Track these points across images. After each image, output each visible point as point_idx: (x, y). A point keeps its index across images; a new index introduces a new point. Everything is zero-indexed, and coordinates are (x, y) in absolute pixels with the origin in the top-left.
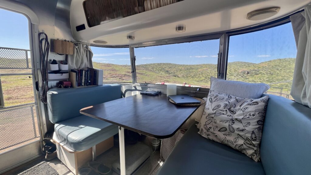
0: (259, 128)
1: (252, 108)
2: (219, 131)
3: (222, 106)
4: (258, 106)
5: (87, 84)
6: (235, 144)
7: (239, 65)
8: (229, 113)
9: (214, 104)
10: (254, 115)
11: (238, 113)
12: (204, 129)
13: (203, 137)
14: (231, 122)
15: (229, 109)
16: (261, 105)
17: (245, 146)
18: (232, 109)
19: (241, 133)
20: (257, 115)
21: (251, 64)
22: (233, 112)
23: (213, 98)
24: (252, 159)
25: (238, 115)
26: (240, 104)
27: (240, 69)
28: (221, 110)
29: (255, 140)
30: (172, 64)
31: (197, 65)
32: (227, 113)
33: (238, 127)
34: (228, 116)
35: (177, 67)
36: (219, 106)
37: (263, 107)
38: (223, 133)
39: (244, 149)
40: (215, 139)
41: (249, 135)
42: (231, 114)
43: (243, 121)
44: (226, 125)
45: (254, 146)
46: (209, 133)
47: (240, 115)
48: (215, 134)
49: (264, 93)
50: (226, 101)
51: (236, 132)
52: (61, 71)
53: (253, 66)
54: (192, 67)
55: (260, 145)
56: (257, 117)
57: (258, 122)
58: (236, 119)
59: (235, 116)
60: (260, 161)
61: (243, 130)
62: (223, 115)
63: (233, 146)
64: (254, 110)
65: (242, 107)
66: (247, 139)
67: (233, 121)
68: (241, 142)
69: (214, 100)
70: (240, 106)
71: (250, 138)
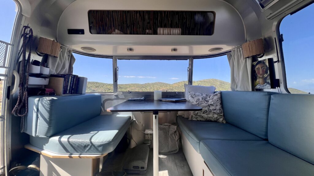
0: (221, 107)
1: (216, 98)
2: (203, 113)
3: (201, 99)
4: (218, 96)
5: (71, 92)
6: (214, 118)
7: (159, 85)
8: (206, 102)
9: (196, 99)
10: (218, 101)
11: (210, 101)
12: (194, 115)
13: (194, 120)
14: (208, 107)
15: (205, 100)
16: (219, 95)
17: (218, 117)
18: (206, 100)
19: (215, 111)
20: (219, 101)
21: (167, 84)
22: (207, 101)
23: (193, 95)
24: (223, 123)
25: (210, 102)
26: (208, 96)
27: (161, 89)
28: (201, 101)
29: (221, 113)
30: (99, 83)
31: (126, 85)
32: (205, 102)
33: (213, 108)
34: (206, 103)
35: (105, 87)
36: (199, 99)
37: (220, 96)
38: (206, 114)
39: (218, 119)
40: (201, 119)
41: (218, 111)
42: (207, 103)
43: (214, 105)
44: (206, 109)
45: (222, 116)
46: (197, 116)
47: (211, 102)
48: (201, 116)
49: (215, 91)
50: (201, 96)
51: (212, 111)
52: (42, 76)
53: (169, 86)
54: (121, 86)
55: (224, 115)
56: (219, 102)
57: (220, 104)
58: (211, 104)
59: (209, 103)
60: (227, 123)
61: (215, 110)
62: (203, 104)
63: (213, 120)
64: (217, 98)
65: (210, 98)
66: (218, 114)
67: (209, 106)
68: (216, 116)
69: (194, 96)
70: (209, 98)
71: (219, 113)
